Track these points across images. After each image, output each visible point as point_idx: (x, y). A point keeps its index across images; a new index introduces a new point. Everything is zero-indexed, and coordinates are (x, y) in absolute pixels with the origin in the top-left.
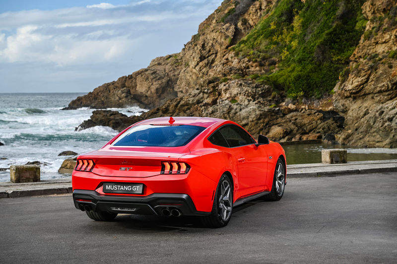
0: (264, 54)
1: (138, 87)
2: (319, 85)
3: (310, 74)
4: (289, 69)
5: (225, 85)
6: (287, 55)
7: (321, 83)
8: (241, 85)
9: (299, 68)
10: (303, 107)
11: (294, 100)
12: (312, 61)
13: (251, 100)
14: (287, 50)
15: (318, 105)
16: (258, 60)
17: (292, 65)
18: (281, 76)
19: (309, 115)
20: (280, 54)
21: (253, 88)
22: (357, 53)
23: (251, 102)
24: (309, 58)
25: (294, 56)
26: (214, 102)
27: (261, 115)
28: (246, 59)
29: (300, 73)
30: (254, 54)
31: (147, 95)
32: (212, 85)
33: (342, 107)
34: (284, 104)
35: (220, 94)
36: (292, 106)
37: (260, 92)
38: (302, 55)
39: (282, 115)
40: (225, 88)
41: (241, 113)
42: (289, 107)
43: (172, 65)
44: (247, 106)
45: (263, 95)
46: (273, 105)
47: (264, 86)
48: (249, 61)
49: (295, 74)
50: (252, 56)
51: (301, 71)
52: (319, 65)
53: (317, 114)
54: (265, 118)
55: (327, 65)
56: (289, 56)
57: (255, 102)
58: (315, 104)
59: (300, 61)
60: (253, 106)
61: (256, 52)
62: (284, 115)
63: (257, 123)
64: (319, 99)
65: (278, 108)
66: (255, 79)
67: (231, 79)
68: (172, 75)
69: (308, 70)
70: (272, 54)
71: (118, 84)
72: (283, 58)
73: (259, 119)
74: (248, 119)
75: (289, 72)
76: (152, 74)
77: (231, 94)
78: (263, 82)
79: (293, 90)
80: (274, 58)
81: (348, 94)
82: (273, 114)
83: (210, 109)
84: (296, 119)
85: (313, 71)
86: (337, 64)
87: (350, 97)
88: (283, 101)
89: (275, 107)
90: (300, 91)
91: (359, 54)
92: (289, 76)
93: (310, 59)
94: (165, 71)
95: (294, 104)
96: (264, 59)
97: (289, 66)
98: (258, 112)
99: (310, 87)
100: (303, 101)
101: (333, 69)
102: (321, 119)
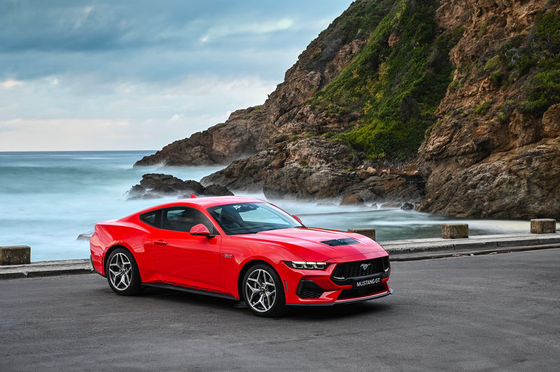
0: (343, 108)
1: (214, 145)
2: (403, 145)
3: (394, 132)
4: (370, 126)
5: (293, 145)
6: (370, 109)
7: (406, 142)
8: (312, 144)
9: (381, 125)
10: (384, 171)
11: (374, 162)
12: (396, 116)
13: (323, 162)
14: (371, 104)
15: (402, 169)
16: (337, 114)
17: (374, 122)
18: (361, 134)
19: (389, 180)
20: (363, 107)
21: (326, 148)
22: (441, 107)
23: (323, 165)
24: (394, 112)
25: (378, 111)
26: (282, 165)
27: (334, 180)
28: (324, 114)
29: (382, 131)
30: (332, 107)
31: (225, 154)
32: (279, 144)
33: (426, 172)
34: (363, 167)
35: (288, 155)
36: (371, 170)
37: (335, 153)
38: (386, 110)
39: (359, 180)
40: (293, 148)
41: (310, 178)
42: (368, 170)
43: (254, 119)
44: (318, 169)
45: (338, 157)
46: (350, 168)
47: (339, 146)
48: (327, 116)
49: (376, 131)
50: (330, 110)
51: (383, 128)
52: (405, 122)
53: (398, 179)
54: (339, 184)
55: (414, 121)
56: (372, 110)
57: (328, 165)
58: (398, 168)
59: (382, 117)
60: (325, 169)
61: (335, 105)
62: (362, 180)
63: (329, 190)
64: (403, 161)
65: (353, 172)
66: (329, 137)
67: (301, 138)
68: (254, 131)
69: (392, 127)
70: (353, 108)
71: (191, 141)
72: (365, 112)
73: (331, 186)
74: (319, 185)
75: (370, 130)
76: (231, 129)
77: (300, 155)
78: (338, 141)
79: (373, 151)
80: (355, 113)
81: (429, 156)
82: (349, 179)
83: (276, 173)
84: (374, 185)
85: (397, 128)
86: (426, 120)
87: (432, 159)
88: (361, 164)
89: (352, 171)
90: (382, 152)
91: (443, 109)
92: (370, 134)
93: (395, 114)
94: (246, 126)
95: (374, 168)
96: (344, 113)
97: (370, 122)
98: (331, 177)
99: (393, 147)
100: (384, 163)
101: (420, 125)
102: (402, 185)
